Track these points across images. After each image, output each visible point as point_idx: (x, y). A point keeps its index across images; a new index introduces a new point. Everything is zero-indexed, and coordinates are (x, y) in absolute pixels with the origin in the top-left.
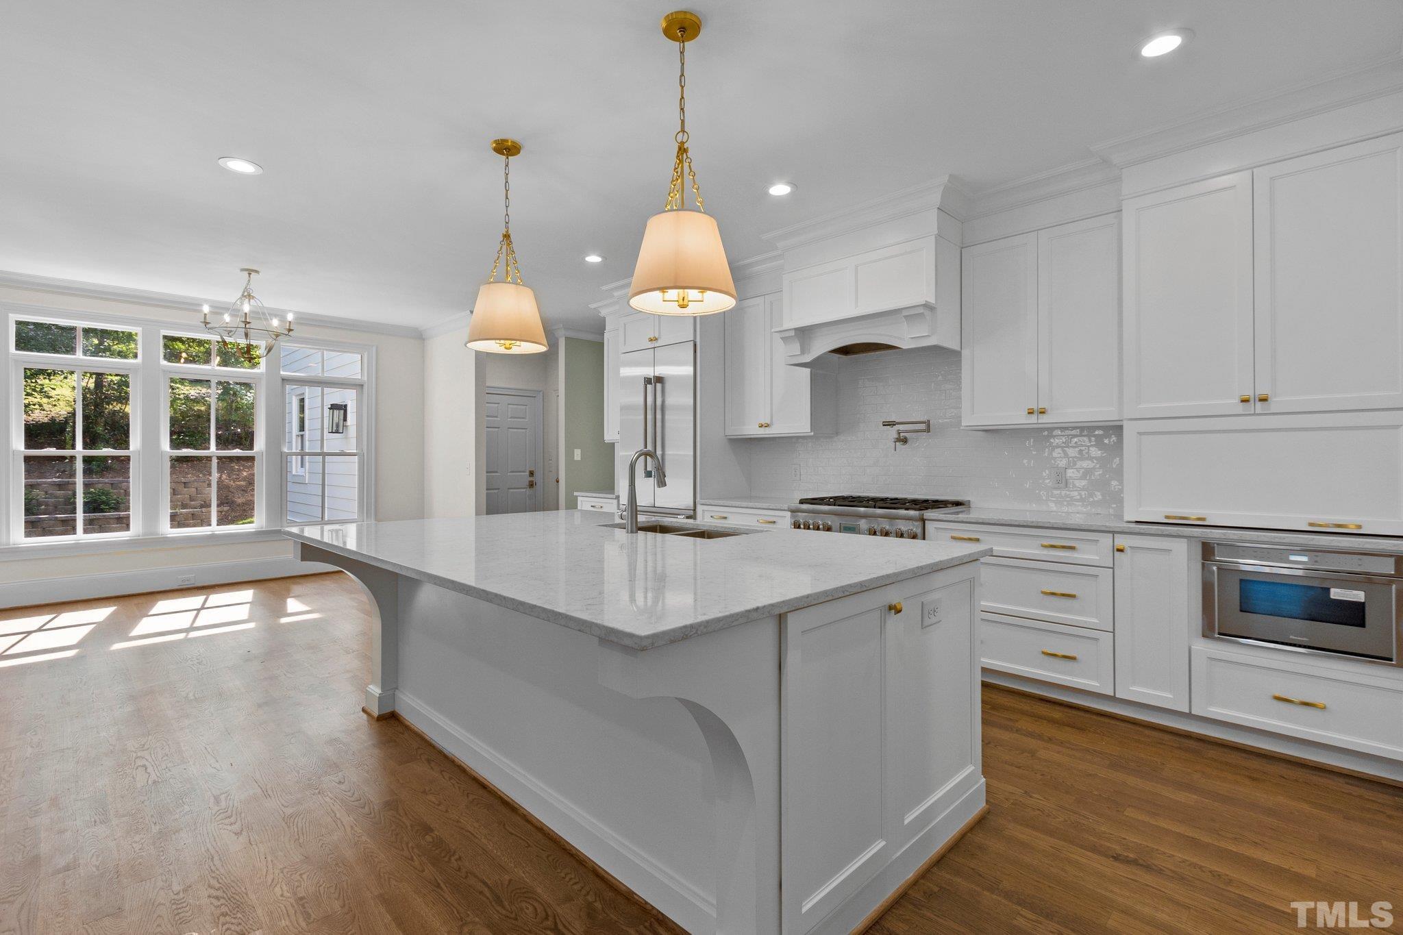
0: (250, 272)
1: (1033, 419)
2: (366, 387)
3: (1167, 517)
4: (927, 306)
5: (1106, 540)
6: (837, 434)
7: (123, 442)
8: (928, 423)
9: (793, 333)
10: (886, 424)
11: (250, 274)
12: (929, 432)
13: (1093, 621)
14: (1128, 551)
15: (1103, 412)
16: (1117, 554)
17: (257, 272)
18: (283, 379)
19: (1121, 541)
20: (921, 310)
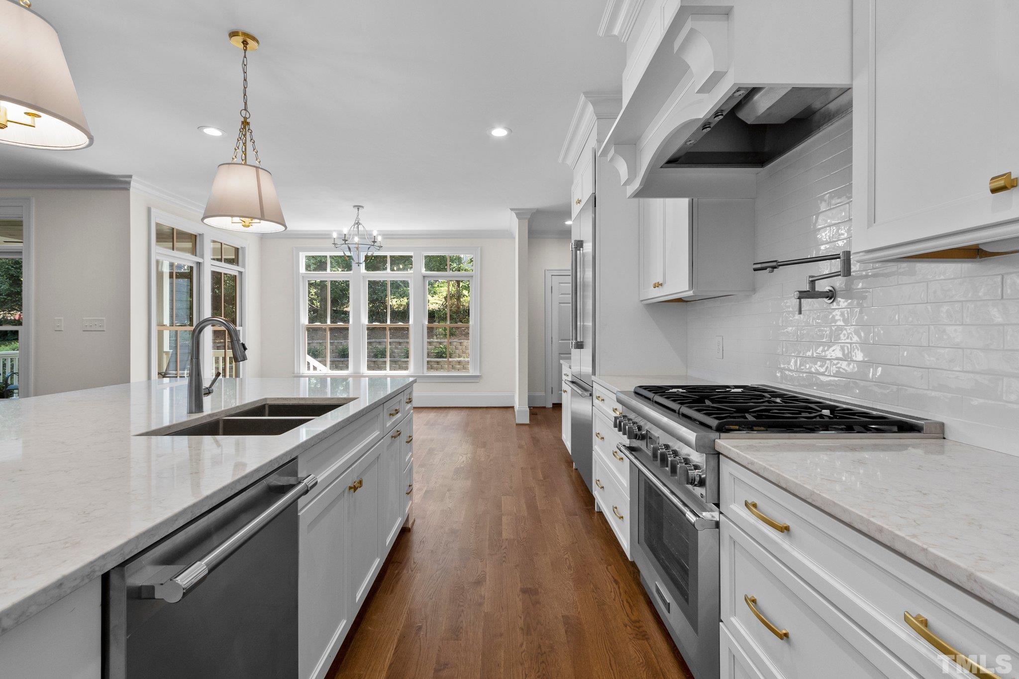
0: (358, 207)
2: (474, 277)
7: (346, 320)
11: (358, 209)
17: (362, 207)
18: (424, 277)
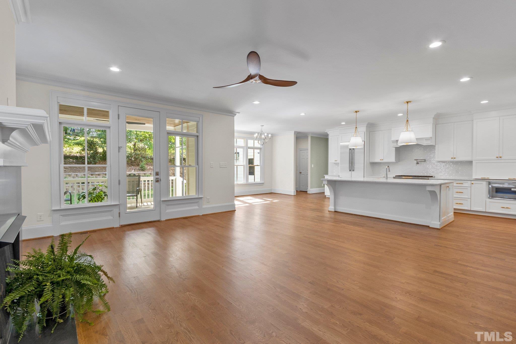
1: (452, 159)
2: (262, 149)
3: (482, 178)
4: (431, 138)
5: (470, 182)
6: (399, 162)
8: (425, 160)
9: (395, 141)
10: (415, 160)
12: (425, 161)
13: (466, 197)
14: (474, 184)
15: (468, 158)
16: (472, 184)
17: (263, 126)
19: (472, 182)
20: (429, 138)
